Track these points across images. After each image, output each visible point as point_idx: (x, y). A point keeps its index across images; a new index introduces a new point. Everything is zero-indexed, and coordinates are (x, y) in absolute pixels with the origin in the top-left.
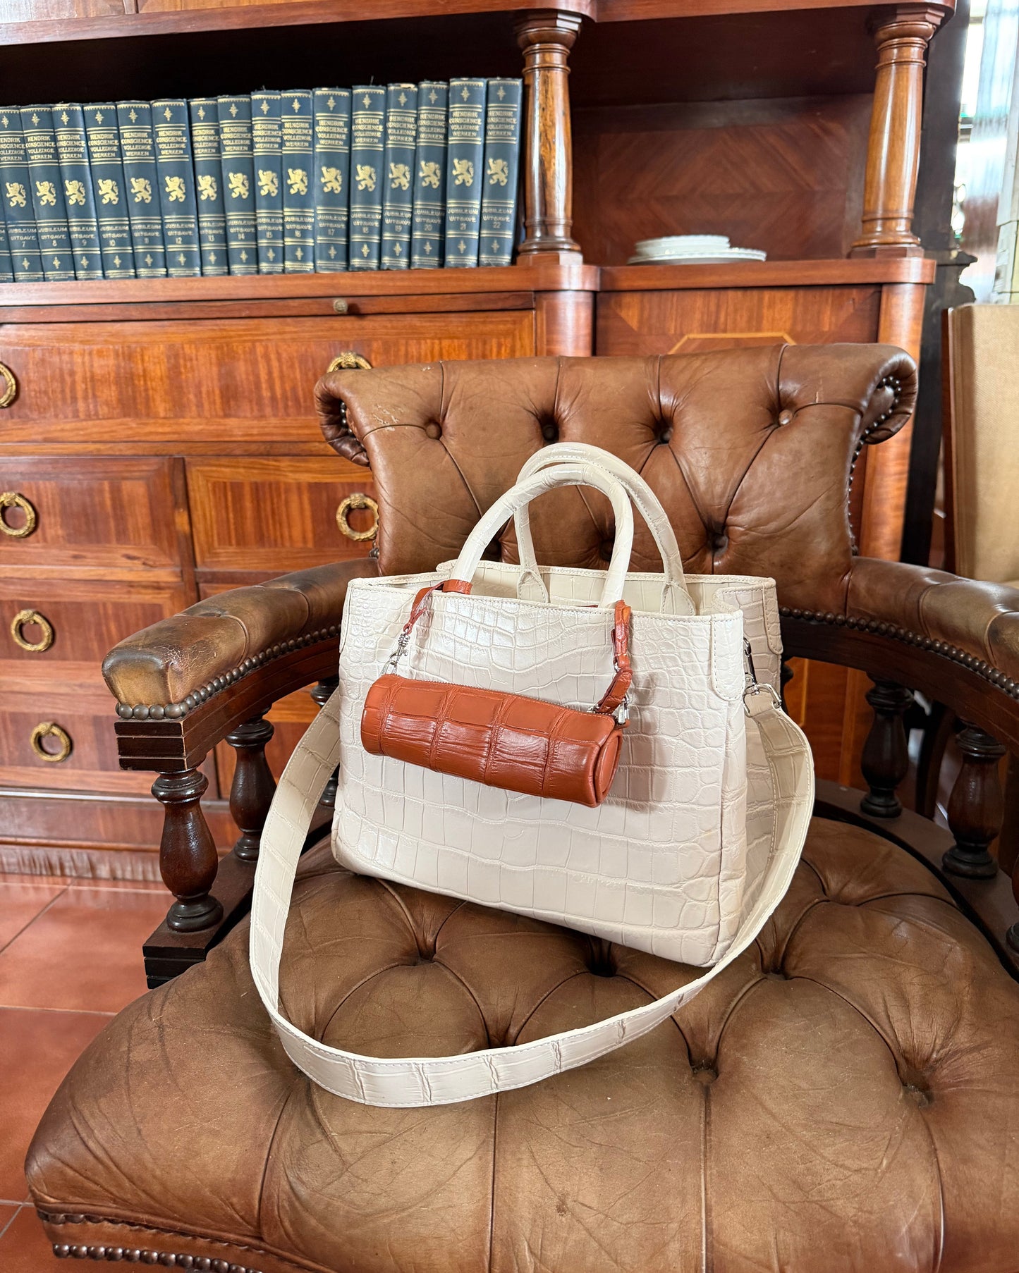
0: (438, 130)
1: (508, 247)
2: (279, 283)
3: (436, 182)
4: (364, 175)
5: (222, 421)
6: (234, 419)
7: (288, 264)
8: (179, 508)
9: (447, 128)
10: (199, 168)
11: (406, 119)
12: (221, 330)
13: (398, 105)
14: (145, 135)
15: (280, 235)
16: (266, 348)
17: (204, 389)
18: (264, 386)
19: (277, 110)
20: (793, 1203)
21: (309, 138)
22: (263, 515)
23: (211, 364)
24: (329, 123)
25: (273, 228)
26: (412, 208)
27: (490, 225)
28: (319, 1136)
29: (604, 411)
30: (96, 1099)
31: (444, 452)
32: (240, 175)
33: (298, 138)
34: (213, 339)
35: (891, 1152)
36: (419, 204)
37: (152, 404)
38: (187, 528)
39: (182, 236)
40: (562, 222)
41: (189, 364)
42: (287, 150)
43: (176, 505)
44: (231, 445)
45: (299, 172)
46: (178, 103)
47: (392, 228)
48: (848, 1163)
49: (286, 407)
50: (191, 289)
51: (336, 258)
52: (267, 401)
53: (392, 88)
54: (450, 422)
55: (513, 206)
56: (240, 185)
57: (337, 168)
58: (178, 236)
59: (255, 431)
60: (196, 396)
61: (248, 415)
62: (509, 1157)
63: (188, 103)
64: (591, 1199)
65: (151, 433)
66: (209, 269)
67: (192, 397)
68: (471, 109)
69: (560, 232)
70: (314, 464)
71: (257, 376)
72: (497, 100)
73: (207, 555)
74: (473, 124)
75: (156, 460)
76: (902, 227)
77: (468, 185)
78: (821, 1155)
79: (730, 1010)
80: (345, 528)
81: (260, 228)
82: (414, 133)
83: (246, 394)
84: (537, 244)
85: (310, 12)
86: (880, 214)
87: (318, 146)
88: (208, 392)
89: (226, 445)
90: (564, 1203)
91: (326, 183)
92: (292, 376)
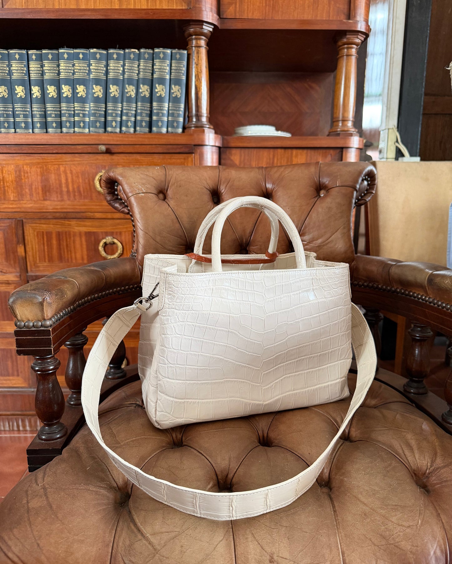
0: (149, 71)
1: (181, 125)
2: (72, 137)
3: (148, 95)
4: (114, 90)
5: (43, 202)
6: (48, 201)
7: (76, 129)
8: (20, 244)
9: (153, 70)
10: (32, 83)
11: (134, 65)
12: (43, 159)
13: (130, 59)
14: (5, 66)
15: (72, 116)
16: (65, 168)
17: (34, 187)
18: (64, 185)
19: (72, 58)
20: (382, 545)
21: (87, 71)
22: (62, 247)
23: (37, 175)
24: (97, 65)
25: (69, 112)
26: (136, 106)
27: (173, 115)
28: (140, 537)
29: (242, 189)
30: (11, 530)
31: (168, 206)
32: (53, 87)
33: (81, 71)
34: (39, 163)
35: (422, 517)
36: (139, 104)
37: (7, 194)
38: (23, 254)
39: (23, 114)
40: (205, 115)
41: (26, 175)
42: (76, 76)
43: (18, 243)
44: (46, 214)
45: (82, 87)
46: (22, 52)
47: (127, 115)
48: (404, 523)
49: (74, 196)
50: (28, 139)
51: (100, 127)
52: (65, 193)
53: (127, 51)
54: (170, 193)
55: (183, 107)
56: (53, 91)
57: (101, 86)
58: (21, 114)
59: (59, 207)
60: (29, 190)
61: (56, 199)
62: (241, 538)
63: (27, 52)
64: (286, 555)
65: (6, 208)
66: (36, 131)
67: (27, 190)
68: (164, 63)
69: (204, 119)
70: (88, 223)
71: (60, 181)
72: (176, 59)
73: (33, 267)
74: (165, 69)
75: (8, 221)
76: (350, 124)
77: (163, 96)
78: (391, 521)
79: (333, 457)
80: (103, 253)
81: (63, 112)
82: (137, 72)
83: (55, 189)
84: (194, 124)
85: (89, 13)
86: (341, 118)
87: (91, 75)
88: (36, 188)
89: (44, 214)
90: (272, 558)
91: (95, 92)
92: (78, 181)
